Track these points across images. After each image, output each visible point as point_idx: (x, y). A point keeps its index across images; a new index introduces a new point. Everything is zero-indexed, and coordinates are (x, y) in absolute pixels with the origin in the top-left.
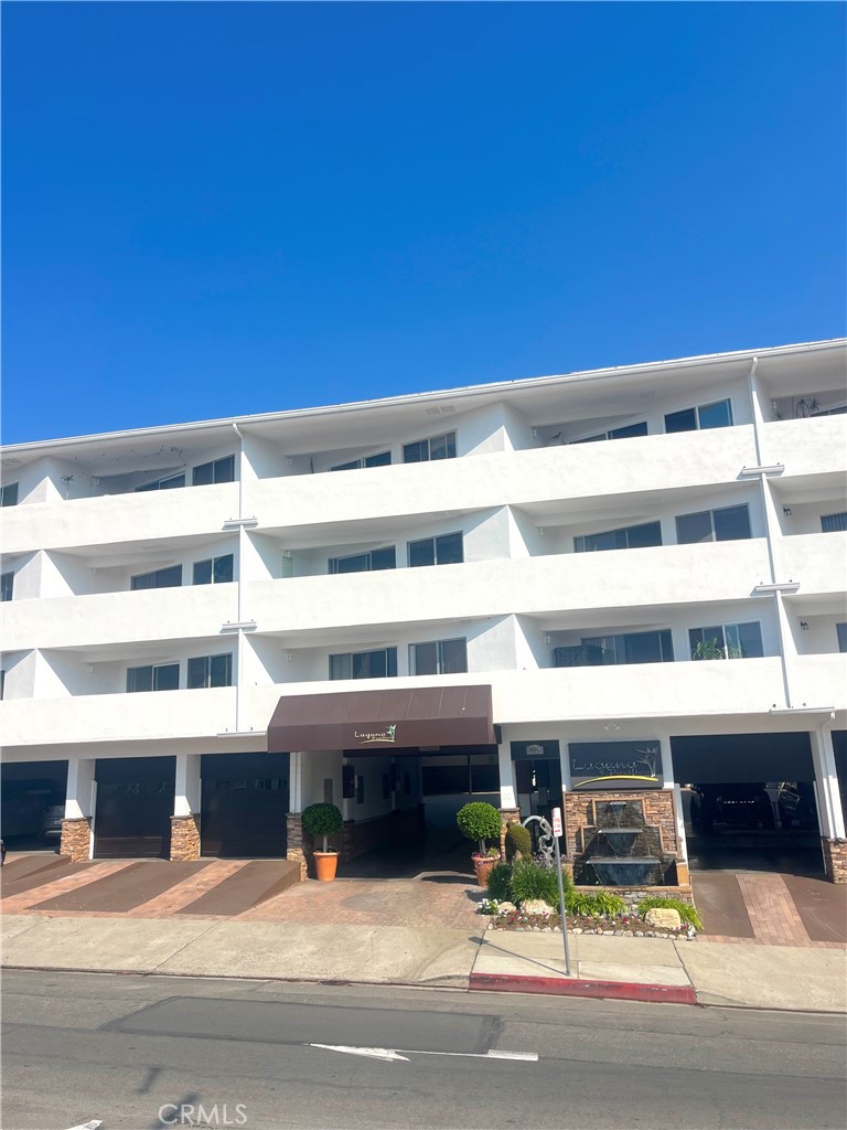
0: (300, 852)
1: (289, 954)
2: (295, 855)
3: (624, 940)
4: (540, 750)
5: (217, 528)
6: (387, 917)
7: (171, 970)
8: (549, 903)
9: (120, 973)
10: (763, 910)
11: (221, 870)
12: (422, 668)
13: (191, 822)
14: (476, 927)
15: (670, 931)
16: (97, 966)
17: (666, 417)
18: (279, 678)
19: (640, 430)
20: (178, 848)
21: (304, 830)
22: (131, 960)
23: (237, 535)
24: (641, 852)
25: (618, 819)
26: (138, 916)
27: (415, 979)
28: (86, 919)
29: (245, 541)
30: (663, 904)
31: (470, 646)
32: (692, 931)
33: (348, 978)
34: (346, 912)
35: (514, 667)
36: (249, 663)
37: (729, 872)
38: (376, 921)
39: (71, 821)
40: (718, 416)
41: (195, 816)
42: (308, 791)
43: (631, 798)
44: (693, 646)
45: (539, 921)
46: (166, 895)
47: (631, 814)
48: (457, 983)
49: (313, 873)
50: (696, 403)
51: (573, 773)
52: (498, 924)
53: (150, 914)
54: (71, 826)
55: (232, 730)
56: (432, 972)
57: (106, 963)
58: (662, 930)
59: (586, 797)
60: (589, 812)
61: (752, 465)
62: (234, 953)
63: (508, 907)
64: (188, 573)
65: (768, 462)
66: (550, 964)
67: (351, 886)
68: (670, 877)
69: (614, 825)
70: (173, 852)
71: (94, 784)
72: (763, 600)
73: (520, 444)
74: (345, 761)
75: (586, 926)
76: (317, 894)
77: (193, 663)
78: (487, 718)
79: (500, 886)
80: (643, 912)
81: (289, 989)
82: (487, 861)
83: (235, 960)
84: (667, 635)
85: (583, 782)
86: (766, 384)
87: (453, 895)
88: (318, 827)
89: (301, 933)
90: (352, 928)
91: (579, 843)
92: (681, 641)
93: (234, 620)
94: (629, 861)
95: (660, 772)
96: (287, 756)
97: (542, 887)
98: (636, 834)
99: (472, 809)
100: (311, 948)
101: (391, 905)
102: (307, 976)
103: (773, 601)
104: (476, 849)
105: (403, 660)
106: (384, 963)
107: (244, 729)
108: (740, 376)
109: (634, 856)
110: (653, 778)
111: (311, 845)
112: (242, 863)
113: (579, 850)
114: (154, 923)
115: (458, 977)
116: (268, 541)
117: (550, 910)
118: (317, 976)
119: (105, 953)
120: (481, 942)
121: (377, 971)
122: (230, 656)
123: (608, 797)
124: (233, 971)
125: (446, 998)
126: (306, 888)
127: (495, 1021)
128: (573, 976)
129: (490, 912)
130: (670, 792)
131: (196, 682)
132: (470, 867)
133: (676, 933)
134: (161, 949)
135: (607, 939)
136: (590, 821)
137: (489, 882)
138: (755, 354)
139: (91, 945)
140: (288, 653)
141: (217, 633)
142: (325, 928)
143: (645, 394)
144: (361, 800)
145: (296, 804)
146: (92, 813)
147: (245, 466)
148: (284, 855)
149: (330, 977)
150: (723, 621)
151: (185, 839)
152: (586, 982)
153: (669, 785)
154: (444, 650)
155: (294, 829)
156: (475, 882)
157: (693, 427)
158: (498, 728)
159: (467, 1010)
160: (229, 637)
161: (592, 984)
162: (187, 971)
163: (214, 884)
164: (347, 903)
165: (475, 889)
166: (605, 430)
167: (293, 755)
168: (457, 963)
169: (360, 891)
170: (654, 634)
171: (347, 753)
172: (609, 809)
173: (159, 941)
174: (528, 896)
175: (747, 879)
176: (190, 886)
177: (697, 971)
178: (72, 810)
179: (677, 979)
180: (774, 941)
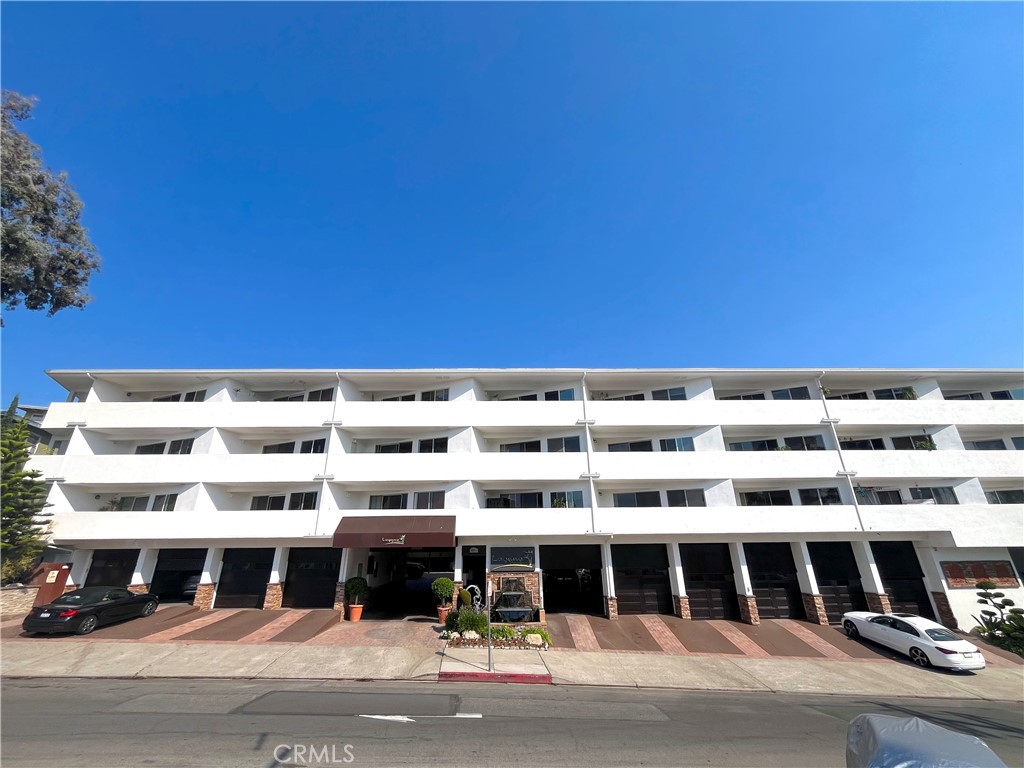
0: (342, 604)
1: (338, 664)
2: (339, 606)
3: (514, 651)
4: (476, 551)
5: (319, 424)
6: (391, 642)
7: (267, 676)
8: (477, 632)
9: (234, 678)
10: (579, 634)
11: (295, 615)
12: (421, 505)
13: (279, 587)
14: (440, 646)
15: (536, 646)
16: (220, 675)
17: (546, 393)
18: (342, 507)
19: (533, 398)
20: (268, 602)
21: (346, 592)
22: (241, 670)
23: (330, 428)
24: (522, 605)
25: (512, 587)
26: (243, 643)
27: (409, 676)
28: (211, 647)
29: (334, 433)
30: (533, 632)
31: (447, 495)
32: (547, 646)
33: (372, 677)
34: (368, 639)
35: (469, 507)
36: (327, 497)
37: (562, 614)
38: (385, 644)
39: (203, 585)
40: (568, 396)
41: (282, 583)
42: (350, 569)
43: (521, 576)
44: (552, 501)
45: (473, 642)
46: (261, 630)
47: (519, 585)
48: (432, 677)
49: (348, 617)
50: (559, 389)
51: (492, 563)
52: (451, 645)
53: (251, 642)
54: (203, 588)
55: (312, 534)
56: (418, 673)
57: (225, 672)
58: (533, 645)
59: (497, 575)
60: (499, 584)
61: (582, 419)
62: (304, 665)
63: (456, 635)
64: (298, 446)
65: (589, 418)
66: (480, 665)
67: (369, 625)
68: (536, 618)
69: (510, 590)
70: (265, 605)
71: (221, 563)
72: (584, 481)
73: (480, 398)
74: (370, 554)
75: (496, 644)
76: (350, 630)
77: (293, 496)
78: (453, 534)
79: (452, 624)
80: (524, 636)
81: (339, 685)
82: (445, 610)
83: (305, 669)
84: (540, 495)
85: (498, 567)
86: (589, 385)
87: (425, 629)
88: (353, 590)
89: (343, 652)
90: (372, 648)
91: (492, 600)
92: (547, 499)
93: (322, 474)
94: (518, 609)
95: (533, 563)
96: (341, 549)
97: (473, 624)
98: (520, 595)
99: (439, 581)
100: (349, 660)
101: (392, 635)
102: (348, 677)
103: (589, 481)
104: (439, 603)
105: (411, 500)
106: (391, 668)
107: (320, 534)
108: (578, 379)
109: (520, 606)
110: (530, 566)
111: (348, 601)
112: (307, 611)
113: (492, 603)
114: (253, 647)
115: (433, 674)
116: (346, 433)
117: (477, 636)
118: (353, 677)
119: (224, 666)
120: (443, 654)
121: (388, 672)
122: (316, 493)
123: (508, 576)
124: (304, 675)
125: (427, 686)
126: (344, 626)
127: (456, 697)
128: (492, 671)
129: (446, 638)
130: (538, 573)
131: (294, 506)
132: (436, 613)
133: (540, 647)
134: (260, 663)
135: (506, 651)
136: (499, 589)
137: (446, 621)
138: (585, 371)
139: (215, 661)
140: (349, 493)
141: (311, 480)
142: (357, 649)
143: (539, 382)
144: (375, 576)
145: (343, 577)
146: (217, 581)
147: (339, 394)
148: (332, 606)
149: (361, 677)
150: (566, 490)
151: (273, 598)
152: (498, 675)
153: (538, 569)
154: (433, 496)
155: (340, 591)
156: (438, 621)
157: (557, 400)
158: (457, 538)
159: (440, 692)
160: (318, 483)
161: (502, 675)
162: (277, 676)
163: (290, 624)
164: (368, 634)
165: (437, 625)
166: (518, 396)
167: (344, 549)
168: (431, 667)
169: (375, 627)
170: (535, 494)
171: (372, 550)
172: (508, 582)
173: (258, 658)
174: (467, 629)
175: (571, 618)
176: (275, 625)
177: (551, 666)
178: (206, 578)
179: (541, 671)
180: (585, 650)
